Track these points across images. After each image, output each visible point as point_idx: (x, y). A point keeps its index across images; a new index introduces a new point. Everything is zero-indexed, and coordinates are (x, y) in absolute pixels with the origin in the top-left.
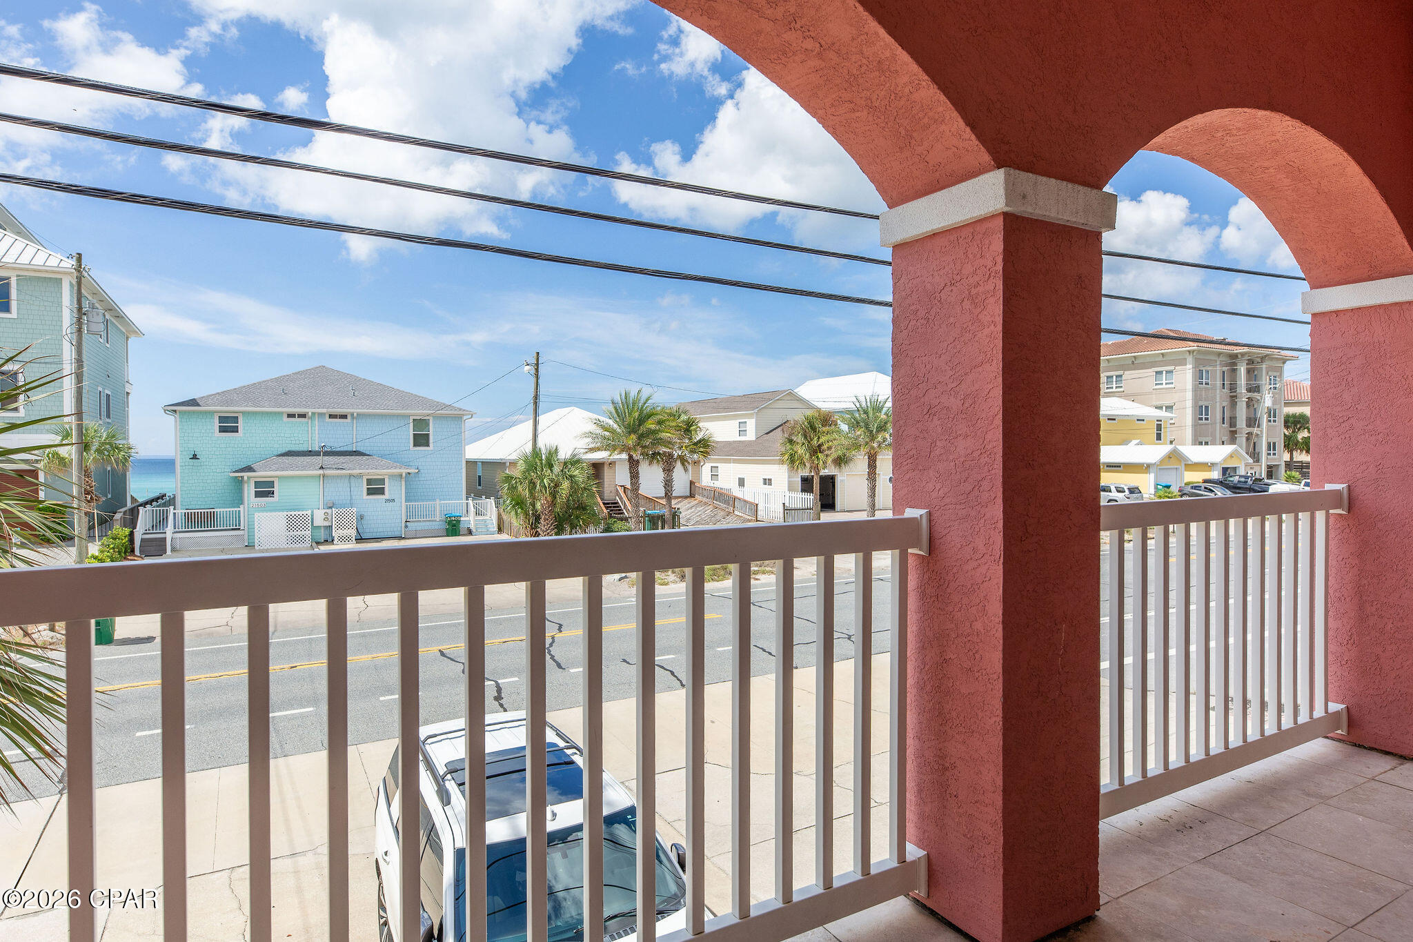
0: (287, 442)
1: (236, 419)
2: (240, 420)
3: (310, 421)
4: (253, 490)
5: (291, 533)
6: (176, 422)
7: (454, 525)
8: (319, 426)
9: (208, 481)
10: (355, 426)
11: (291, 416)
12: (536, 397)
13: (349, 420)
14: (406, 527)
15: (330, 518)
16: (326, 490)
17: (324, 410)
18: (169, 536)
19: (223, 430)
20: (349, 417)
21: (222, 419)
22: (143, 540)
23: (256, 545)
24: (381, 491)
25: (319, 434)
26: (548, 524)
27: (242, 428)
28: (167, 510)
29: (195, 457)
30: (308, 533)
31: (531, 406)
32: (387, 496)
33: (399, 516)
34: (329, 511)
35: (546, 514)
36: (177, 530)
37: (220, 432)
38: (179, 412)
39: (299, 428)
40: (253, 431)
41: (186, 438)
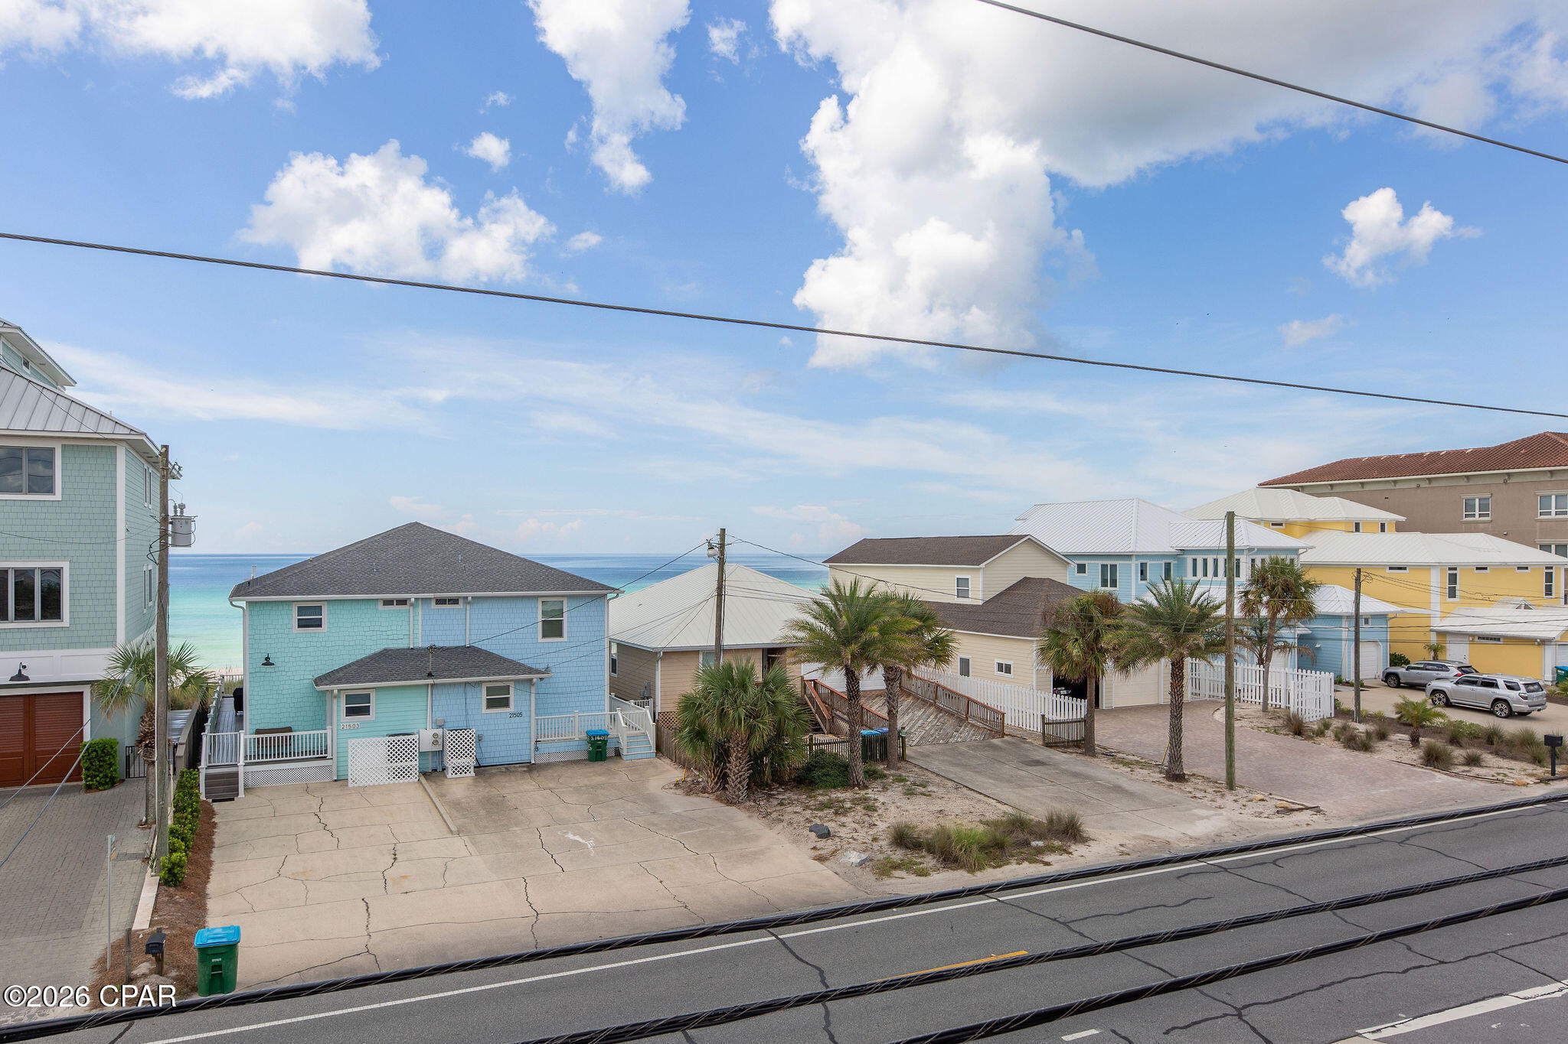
0: (382, 637)
1: (318, 611)
2: (325, 610)
3: (411, 610)
4: (343, 706)
5: (394, 765)
6: (244, 615)
7: (599, 747)
8: (423, 615)
9: (284, 692)
10: (468, 615)
11: (386, 603)
12: (720, 588)
13: (461, 605)
14: (537, 749)
15: (440, 741)
16: (435, 703)
17: (431, 595)
18: (241, 770)
19: (302, 624)
20: (461, 601)
21: (301, 611)
22: (207, 777)
23: (350, 781)
24: (505, 703)
25: (422, 625)
26: (741, 764)
27: (327, 621)
28: (236, 735)
29: (268, 662)
30: (415, 763)
31: (714, 601)
32: (512, 709)
33: (527, 736)
34: (439, 731)
35: (738, 751)
36: (248, 761)
37: (299, 626)
38: (249, 603)
39: (398, 619)
40: (340, 624)
41: (256, 637)
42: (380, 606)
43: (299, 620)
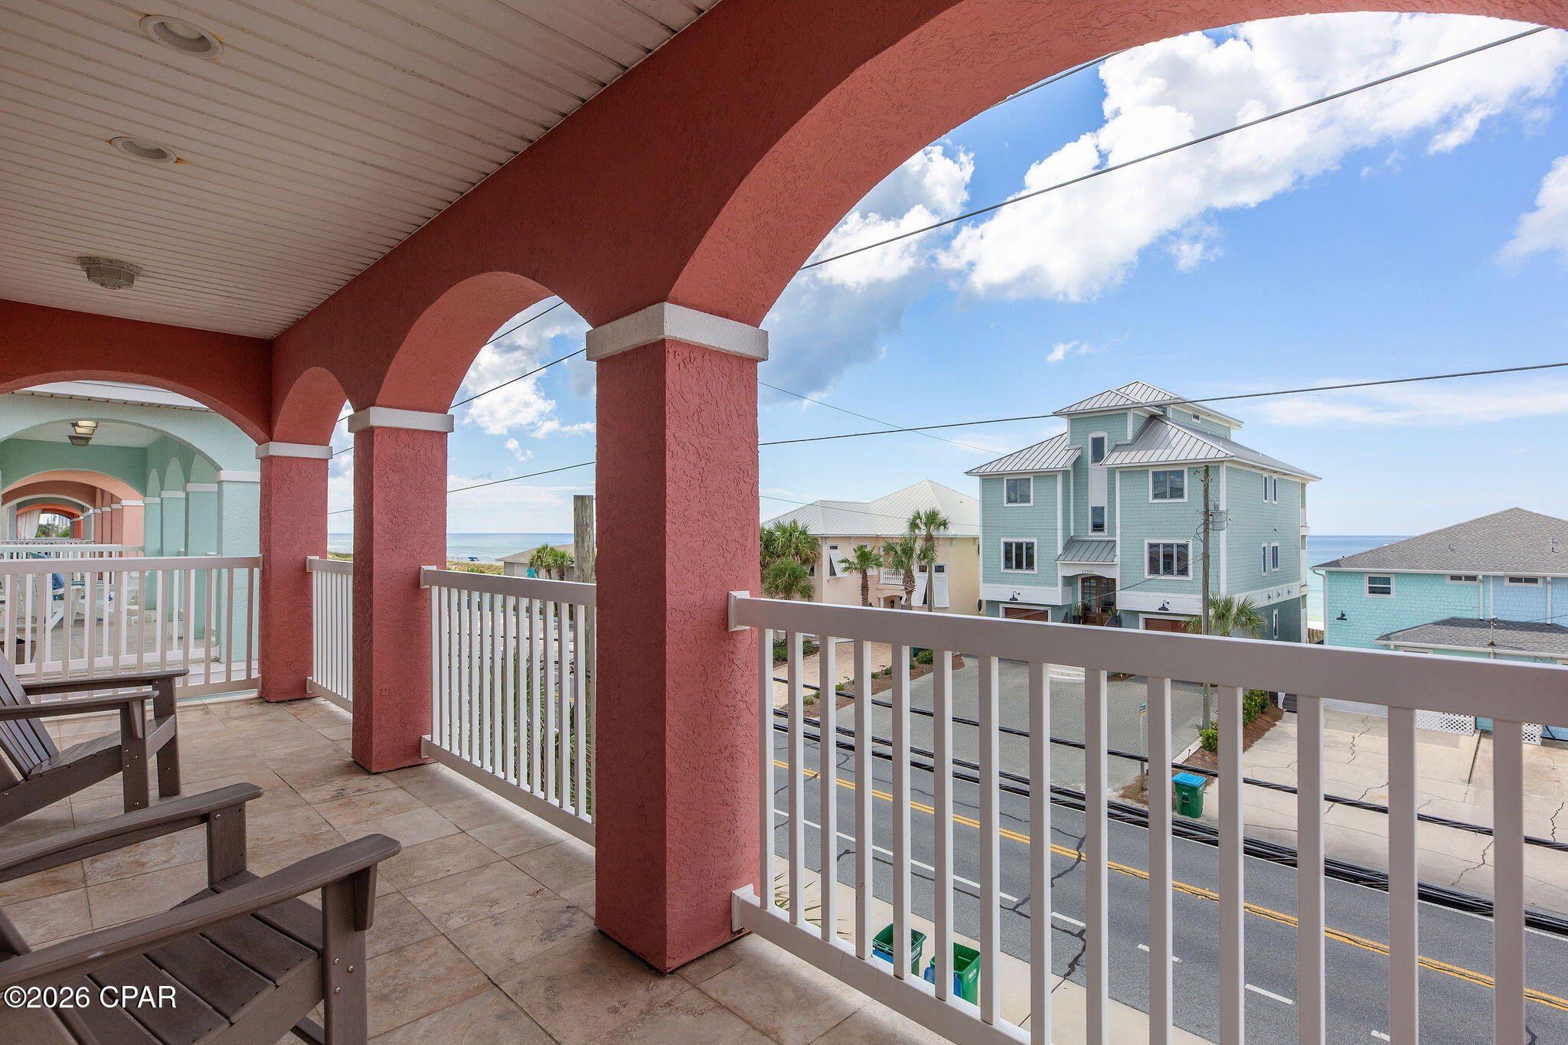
0: (1450, 607)
1: (1387, 581)
2: (1393, 580)
3: (1481, 585)
6: (1324, 581)
8: (1495, 591)
10: (1549, 594)
11: (1454, 578)
13: (1540, 585)
17: (1503, 573)
19: (1372, 591)
20: (1540, 581)
21: (1372, 580)
25: (1493, 599)
27: (1394, 590)
29: (1342, 617)
37: (1370, 593)
38: (1327, 572)
39: (1466, 593)
40: (1408, 594)
41: (1335, 598)
42: (1448, 580)
43: (1369, 587)
